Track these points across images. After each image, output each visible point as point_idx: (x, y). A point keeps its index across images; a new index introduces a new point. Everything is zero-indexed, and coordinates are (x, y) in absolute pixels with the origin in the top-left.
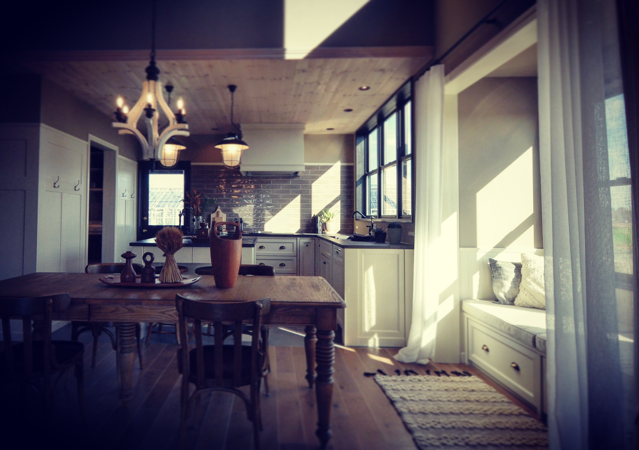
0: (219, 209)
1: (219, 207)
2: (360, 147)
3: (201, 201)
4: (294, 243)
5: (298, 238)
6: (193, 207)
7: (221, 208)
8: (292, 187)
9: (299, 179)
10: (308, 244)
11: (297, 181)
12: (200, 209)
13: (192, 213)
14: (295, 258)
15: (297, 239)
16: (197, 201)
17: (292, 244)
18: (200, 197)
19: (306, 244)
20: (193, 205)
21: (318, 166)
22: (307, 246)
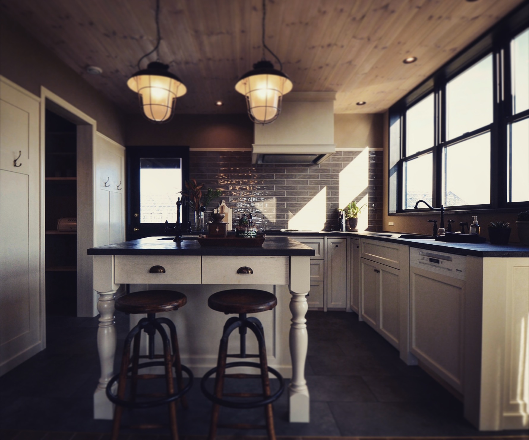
0: (223, 204)
1: (224, 202)
2: (395, 128)
3: (203, 194)
4: (321, 244)
5: (326, 238)
6: (193, 201)
7: (226, 202)
8: (311, 177)
9: (319, 167)
10: (337, 245)
11: (317, 170)
12: (202, 203)
13: (192, 207)
14: (321, 262)
15: (324, 238)
16: (198, 193)
17: (317, 245)
18: (201, 188)
19: (334, 245)
20: (194, 197)
21: (341, 152)
22: (337, 246)
